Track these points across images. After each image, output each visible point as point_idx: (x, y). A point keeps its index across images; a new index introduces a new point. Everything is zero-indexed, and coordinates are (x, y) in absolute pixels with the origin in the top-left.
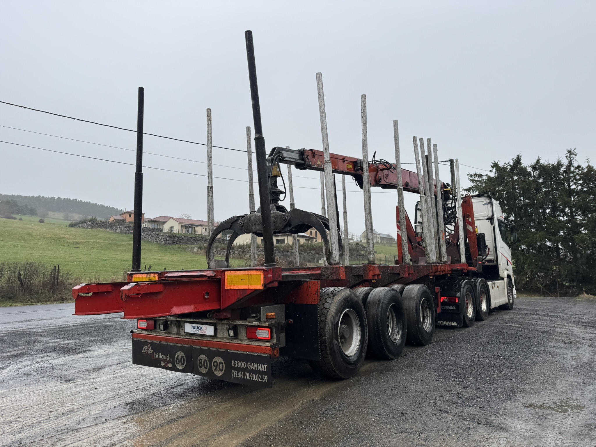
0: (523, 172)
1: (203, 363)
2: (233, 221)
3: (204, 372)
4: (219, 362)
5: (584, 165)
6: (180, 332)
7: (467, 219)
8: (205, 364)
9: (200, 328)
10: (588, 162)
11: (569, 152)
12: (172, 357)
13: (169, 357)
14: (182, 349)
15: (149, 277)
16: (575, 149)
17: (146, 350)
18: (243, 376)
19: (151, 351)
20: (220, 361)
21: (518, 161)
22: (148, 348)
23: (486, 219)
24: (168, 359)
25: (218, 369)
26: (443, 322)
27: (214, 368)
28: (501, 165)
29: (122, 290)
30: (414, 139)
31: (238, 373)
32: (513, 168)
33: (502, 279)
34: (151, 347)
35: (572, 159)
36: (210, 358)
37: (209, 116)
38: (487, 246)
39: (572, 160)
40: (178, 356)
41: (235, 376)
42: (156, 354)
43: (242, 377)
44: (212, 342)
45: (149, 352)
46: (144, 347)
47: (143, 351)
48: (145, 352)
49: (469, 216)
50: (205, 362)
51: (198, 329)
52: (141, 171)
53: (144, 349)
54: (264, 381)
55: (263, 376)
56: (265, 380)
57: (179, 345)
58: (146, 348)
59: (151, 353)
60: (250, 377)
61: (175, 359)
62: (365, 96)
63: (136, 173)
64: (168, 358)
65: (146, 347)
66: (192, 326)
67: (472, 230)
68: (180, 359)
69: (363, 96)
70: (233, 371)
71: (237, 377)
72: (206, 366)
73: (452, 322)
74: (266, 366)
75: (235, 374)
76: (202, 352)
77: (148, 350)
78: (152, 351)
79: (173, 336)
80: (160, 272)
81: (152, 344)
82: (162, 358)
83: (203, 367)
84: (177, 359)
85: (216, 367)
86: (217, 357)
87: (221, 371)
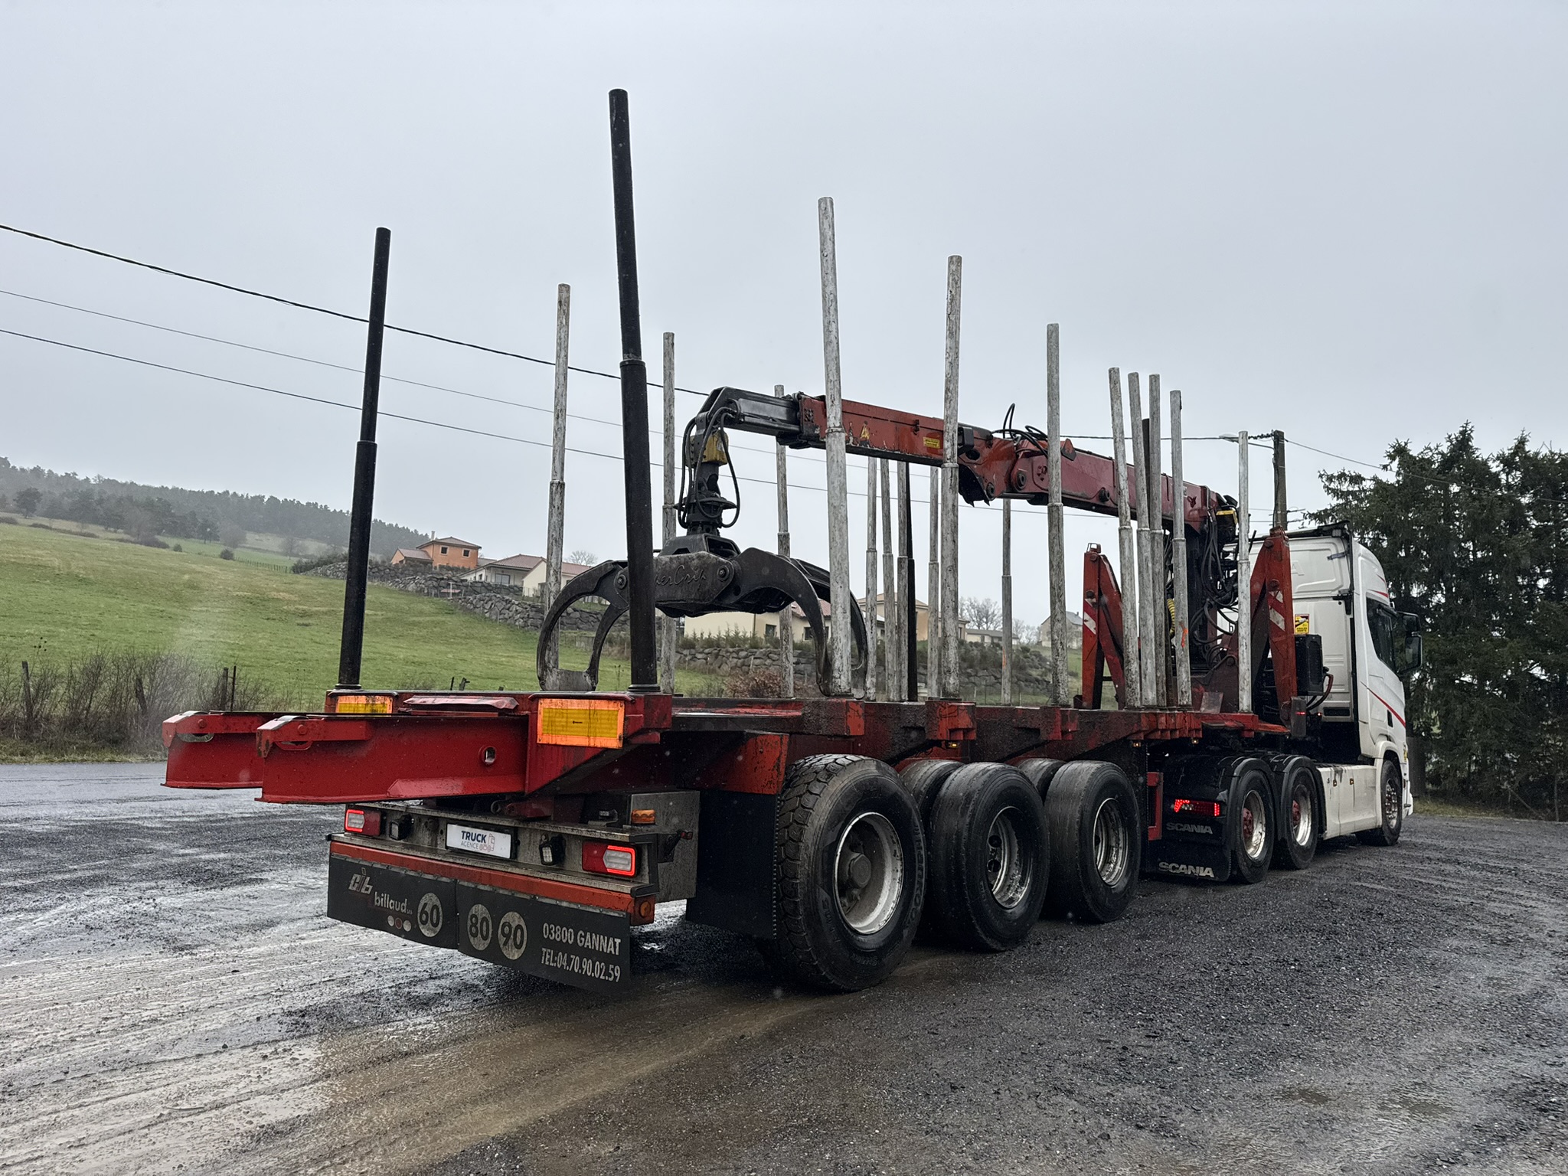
0: (1478, 474)
1: (479, 925)
2: (604, 573)
3: (481, 948)
4: (514, 926)
6: (436, 845)
7: (1272, 594)
8: (485, 928)
9: (480, 838)
12: (413, 905)
13: (405, 905)
14: (435, 887)
15: (373, 704)
17: (356, 885)
18: (565, 964)
19: (367, 889)
20: (517, 923)
21: (1463, 443)
22: (363, 880)
23: (1335, 598)
24: (403, 911)
25: (511, 942)
26: (1177, 866)
27: (502, 940)
28: (1415, 451)
29: (262, 731)
30: (1114, 375)
31: (556, 955)
32: (1448, 462)
33: (1371, 761)
34: (368, 879)
36: (497, 916)
37: (564, 304)
38: (1326, 670)
40: (425, 904)
41: (547, 963)
42: (379, 895)
43: (563, 965)
44: (503, 874)
45: (363, 891)
46: (354, 878)
47: (350, 888)
48: (354, 889)
49: (1275, 588)
50: (485, 924)
51: (476, 841)
52: (373, 439)
53: (352, 882)
54: (611, 979)
55: (611, 966)
56: (615, 977)
57: (430, 877)
58: (357, 881)
59: (369, 892)
60: (581, 968)
61: (419, 911)
62: (959, 259)
63: (359, 444)
64: (403, 907)
65: (359, 876)
66: (464, 832)
67: (1281, 625)
68: (429, 912)
69: (954, 259)
70: (544, 950)
71: (551, 964)
72: (485, 933)
73: (1202, 868)
74: (618, 941)
75: (548, 956)
76: (478, 897)
77: (361, 884)
78: (371, 887)
79: (419, 854)
80: (396, 694)
81: (371, 871)
82: (391, 908)
83: (479, 935)
84: (423, 911)
85: (508, 936)
86: (510, 913)
87: (519, 947)
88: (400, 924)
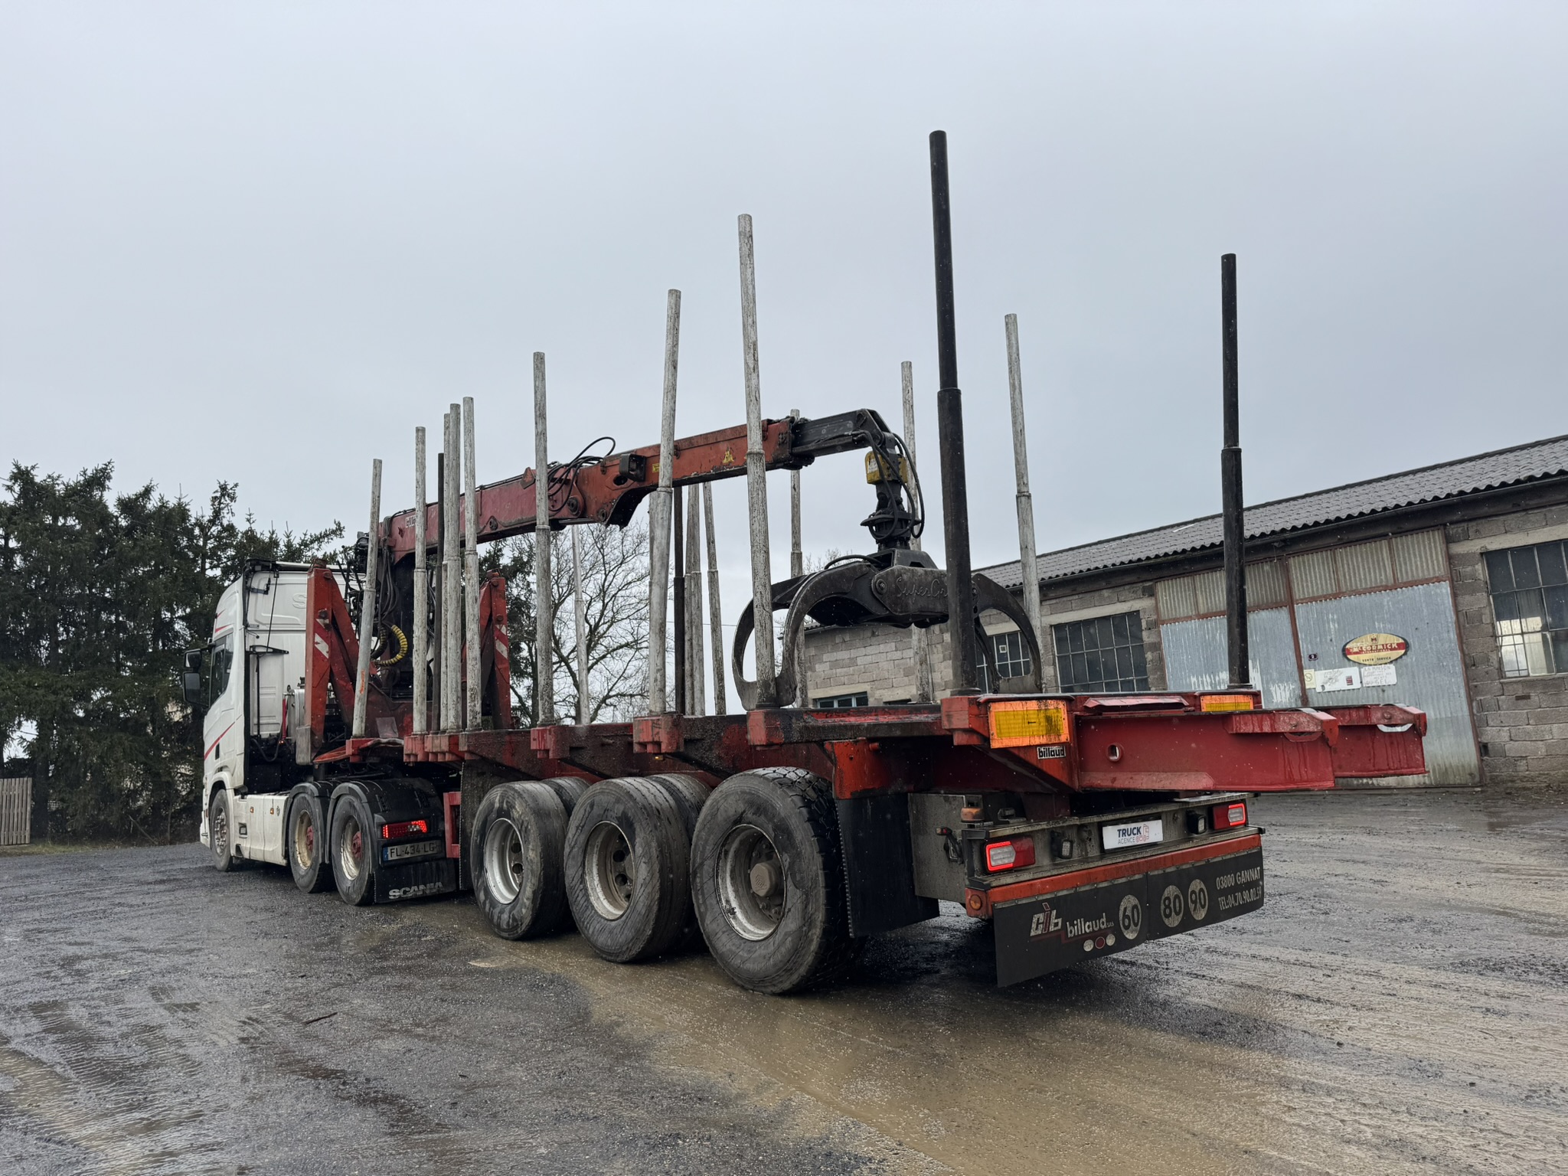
1: (1172, 905)
4: (1197, 891)
5: (241, 527)
8: (1177, 905)
9: (1135, 831)
10: (248, 520)
11: (223, 488)
12: (1113, 917)
13: (1104, 920)
15: (1046, 710)
16: (236, 485)
17: (1041, 926)
18: (1234, 902)
19: (1056, 924)
20: (1199, 888)
22: (1048, 917)
24: (1103, 927)
25: (1198, 905)
27: (1192, 906)
31: (1227, 899)
34: (1054, 912)
35: (222, 506)
36: (1184, 888)
39: (223, 509)
40: (1125, 909)
41: (1223, 908)
42: (1073, 925)
45: (1052, 928)
46: (1035, 920)
47: (1033, 934)
48: (1039, 932)
50: (1177, 901)
51: (1132, 836)
52: (956, 386)
53: (1034, 926)
55: (1258, 889)
58: (1041, 921)
59: (1059, 927)
60: (1243, 899)
61: (1121, 918)
64: (1103, 923)
65: (1041, 916)
66: (1119, 831)
68: (1130, 914)
71: (1226, 908)
72: (1178, 909)
75: (1222, 903)
76: (1167, 880)
77: (1047, 923)
78: (1060, 920)
82: (1088, 931)
83: (1173, 913)
84: (1125, 916)
85: (1195, 902)
86: (1194, 881)
87: (1203, 907)
88: (1102, 942)
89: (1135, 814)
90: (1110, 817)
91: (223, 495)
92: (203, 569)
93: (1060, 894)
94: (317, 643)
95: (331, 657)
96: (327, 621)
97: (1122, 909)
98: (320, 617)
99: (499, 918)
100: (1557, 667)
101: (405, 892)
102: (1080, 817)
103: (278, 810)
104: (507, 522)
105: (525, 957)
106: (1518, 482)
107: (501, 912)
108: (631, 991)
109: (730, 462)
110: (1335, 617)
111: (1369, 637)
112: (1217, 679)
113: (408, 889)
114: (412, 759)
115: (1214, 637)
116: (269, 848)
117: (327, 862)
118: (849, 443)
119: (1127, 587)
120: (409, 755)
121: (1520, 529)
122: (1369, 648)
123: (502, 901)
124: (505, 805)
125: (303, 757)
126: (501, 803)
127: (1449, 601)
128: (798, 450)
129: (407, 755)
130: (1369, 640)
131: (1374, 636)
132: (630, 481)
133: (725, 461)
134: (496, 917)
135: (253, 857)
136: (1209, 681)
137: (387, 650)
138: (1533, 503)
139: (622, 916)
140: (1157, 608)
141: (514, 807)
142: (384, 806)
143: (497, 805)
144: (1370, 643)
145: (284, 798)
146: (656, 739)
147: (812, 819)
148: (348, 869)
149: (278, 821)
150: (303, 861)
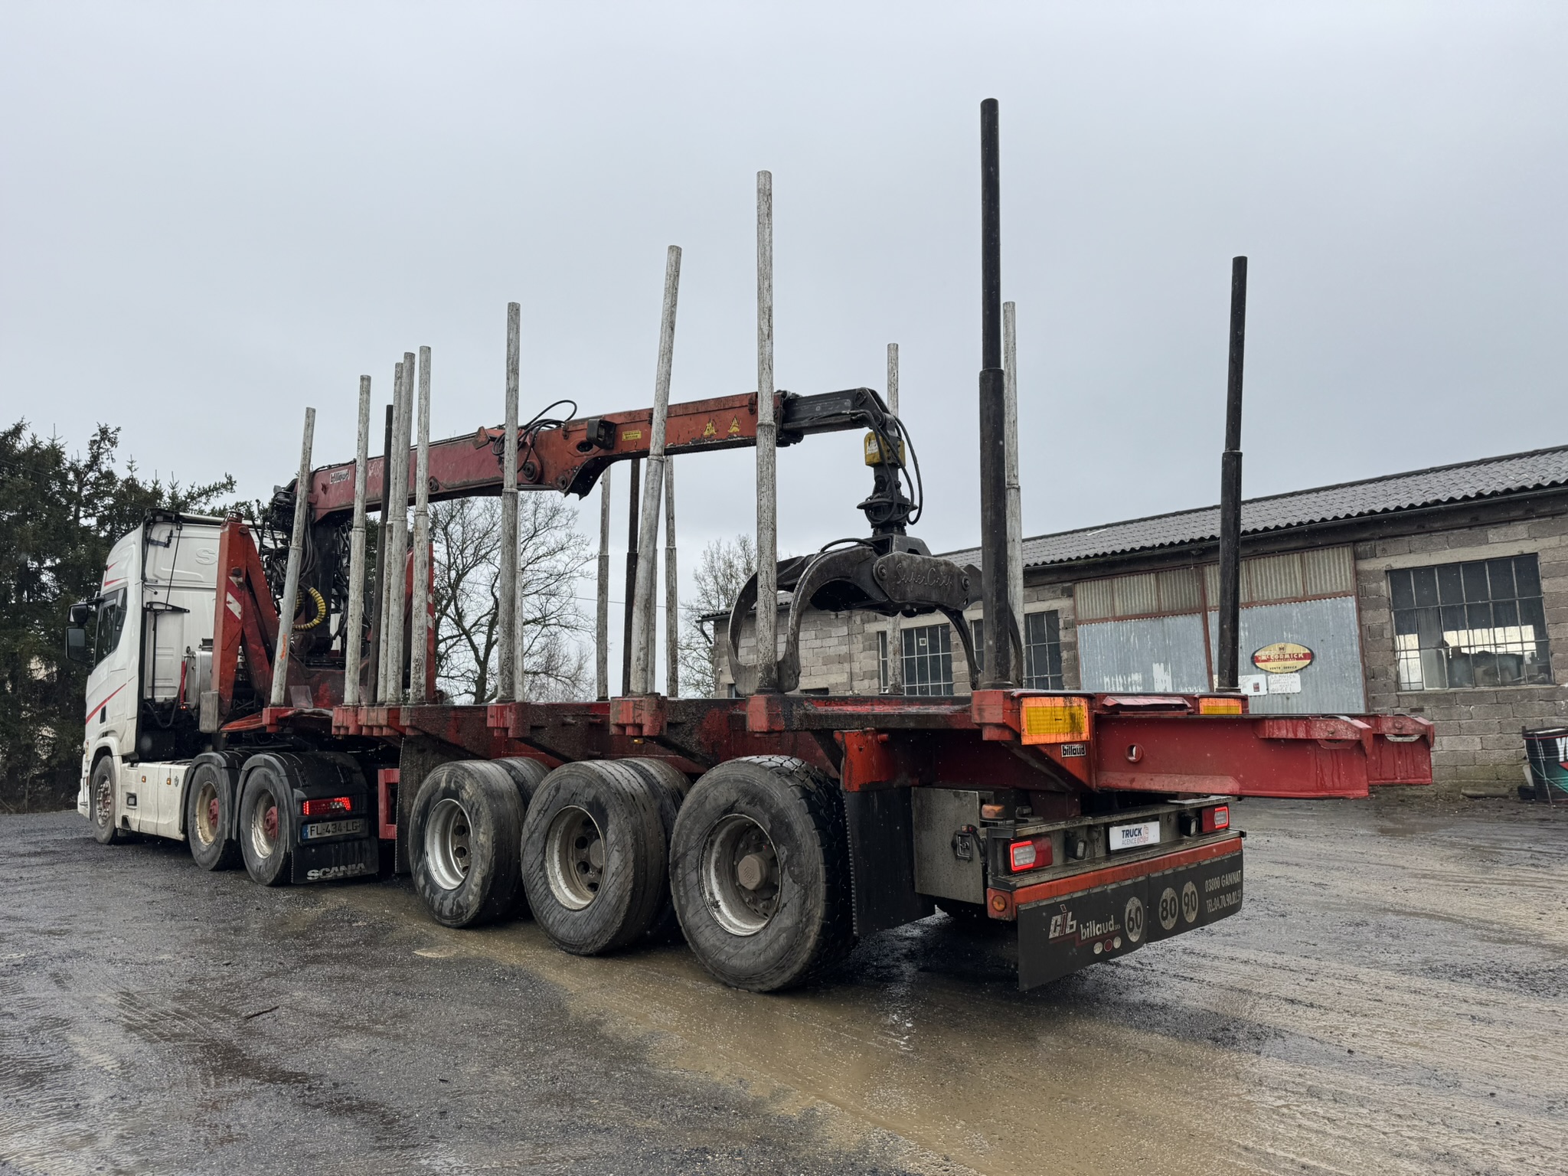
1: (1168, 908)
3: (1172, 926)
4: (1190, 894)
5: (122, 474)
8: (1173, 907)
9: (1137, 832)
10: (130, 468)
11: (104, 432)
12: (1119, 920)
13: (1112, 922)
14: (1135, 890)
16: (118, 429)
17: (1058, 928)
18: (1219, 905)
19: (1072, 927)
20: (1191, 890)
22: (1065, 919)
24: (1111, 929)
25: (1190, 908)
31: (1213, 901)
34: (1070, 914)
35: (101, 450)
36: (1179, 890)
39: (102, 453)
40: (1130, 911)
42: (1085, 927)
45: (1068, 931)
46: (1053, 922)
47: (1051, 936)
48: (1057, 935)
50: (1173, 903)
51: (1134, 837)
53: (1052, 928)
58: (1058, 923)
59: (1074, 929)
60: (1226, 902)
61: (1126, 920)
64: (1111, 926)
65: (1059, 918)
66: (1123, 831)
68: (1134, 917)
71: (1212, 910)
72: (1173, 911)
75: (1210, 906)
76: (1166, 882)
77: (1063, 926)
78: (1074, 922)
82: (1098, 933)
83: (1169, 915)
84: (1130, 919)
85: (1188, 905)
86: (1188, 884)
87: (1194, 909)
88: (1110, 945)
89: (1140, 815)
90: (1119, 818)
91: (102, 439)
92: (77, 518)
93: (1076, 895)
94: (229, 603)
95: (243, 617)
96: (241, 580)
97: (1127, 910)
98: (234, 575)
99: (441, 904)
100: (1449, 683)
101: (325, 873)
102: (1094, 817)
103: (177, 780)
104: (450, 484)
105: (475, 946)
106: (1425, 505)
107: (444, 898)
108: (603, 986)
109: (712, 435)
110: (1246, 626)
111: (1277, 646)
112: (1129, 680)
113: (327, 870)
114: (342, 732)
115: (1128, 640)
116: (163, 821)
117: (234, 837)
118: (845, 422)
119: (1047, 587)
120: (338, 728)
121: (1423, 550)
122: (1277, 657)
123: (445, 886)
124: (453, 785)
125: (208, 723)
126: (449, 782)
127: (1353, 616)
128: (788, 426)
129: (336, 727)
130: (1277, 649)
131: (1282, 645)
132: (595, 448)
133: (706, 433)
134: (437, 904)
135: (143, 830)
136: (1121, 681)
137: (303, 614)
138: (1437, 525)
139: (588, 906)
140: (1075, 608)
141: (464, 788)
142: (304, 781)
143: (443, 785)
144: (1277, 652)
145: (184, 768)
146: (638, 721)
147: (813, 810)
148: (259, 847)
149: (176, 793)
150: (205, 837)
